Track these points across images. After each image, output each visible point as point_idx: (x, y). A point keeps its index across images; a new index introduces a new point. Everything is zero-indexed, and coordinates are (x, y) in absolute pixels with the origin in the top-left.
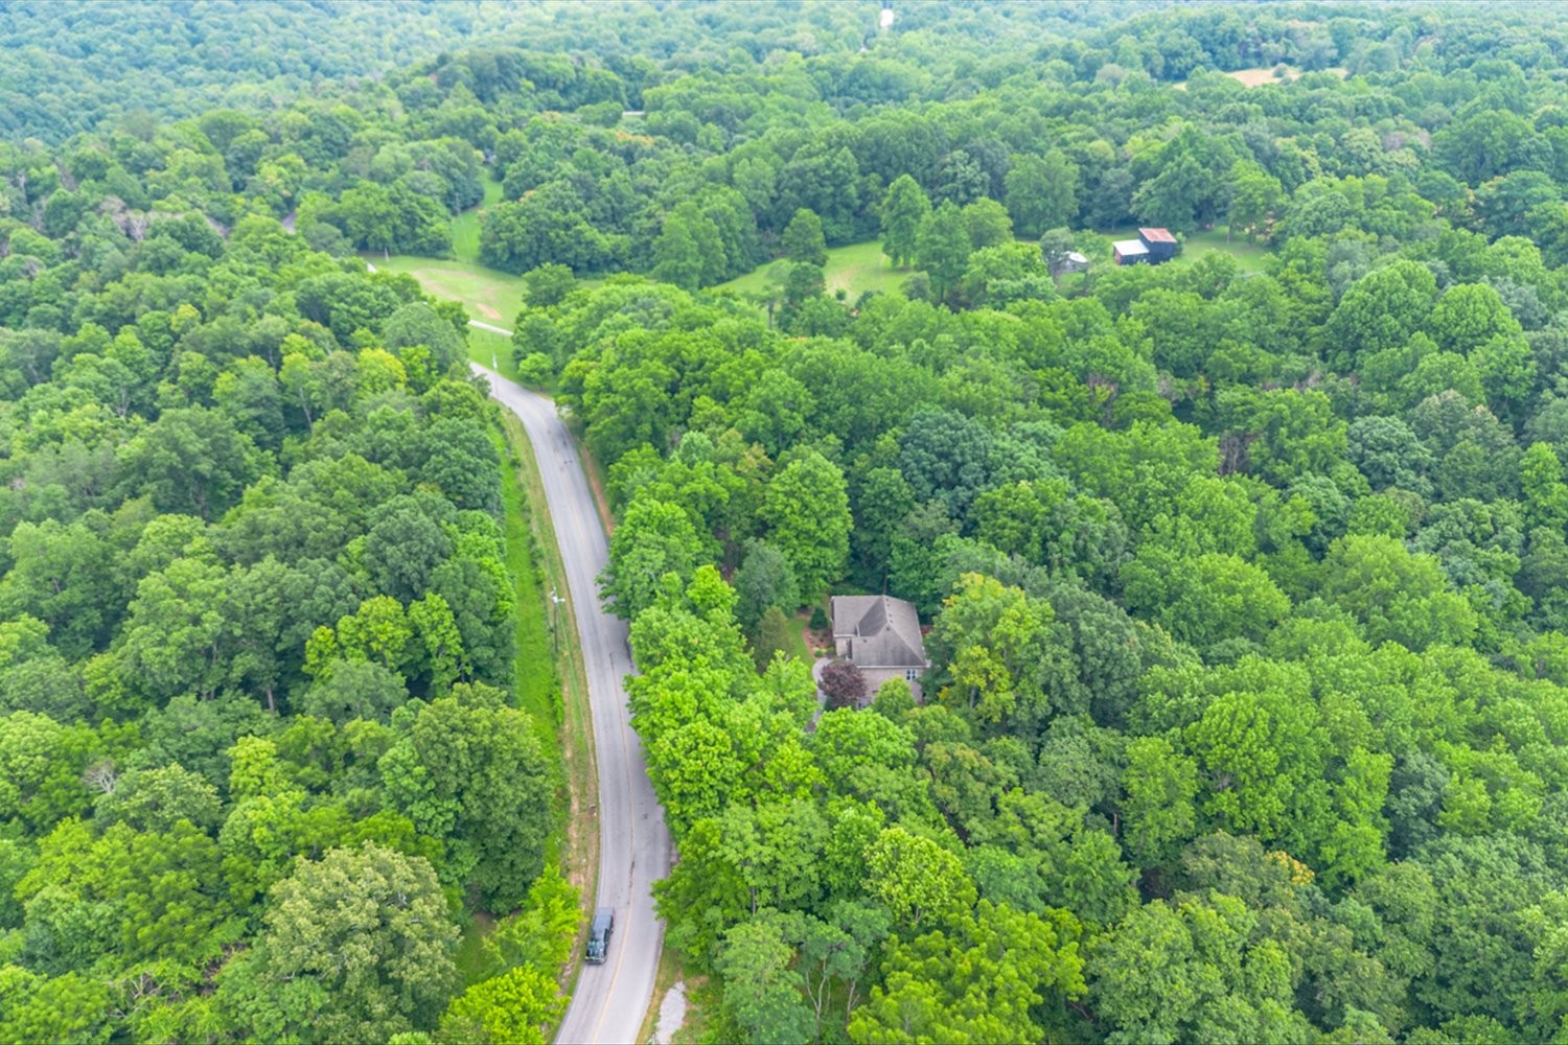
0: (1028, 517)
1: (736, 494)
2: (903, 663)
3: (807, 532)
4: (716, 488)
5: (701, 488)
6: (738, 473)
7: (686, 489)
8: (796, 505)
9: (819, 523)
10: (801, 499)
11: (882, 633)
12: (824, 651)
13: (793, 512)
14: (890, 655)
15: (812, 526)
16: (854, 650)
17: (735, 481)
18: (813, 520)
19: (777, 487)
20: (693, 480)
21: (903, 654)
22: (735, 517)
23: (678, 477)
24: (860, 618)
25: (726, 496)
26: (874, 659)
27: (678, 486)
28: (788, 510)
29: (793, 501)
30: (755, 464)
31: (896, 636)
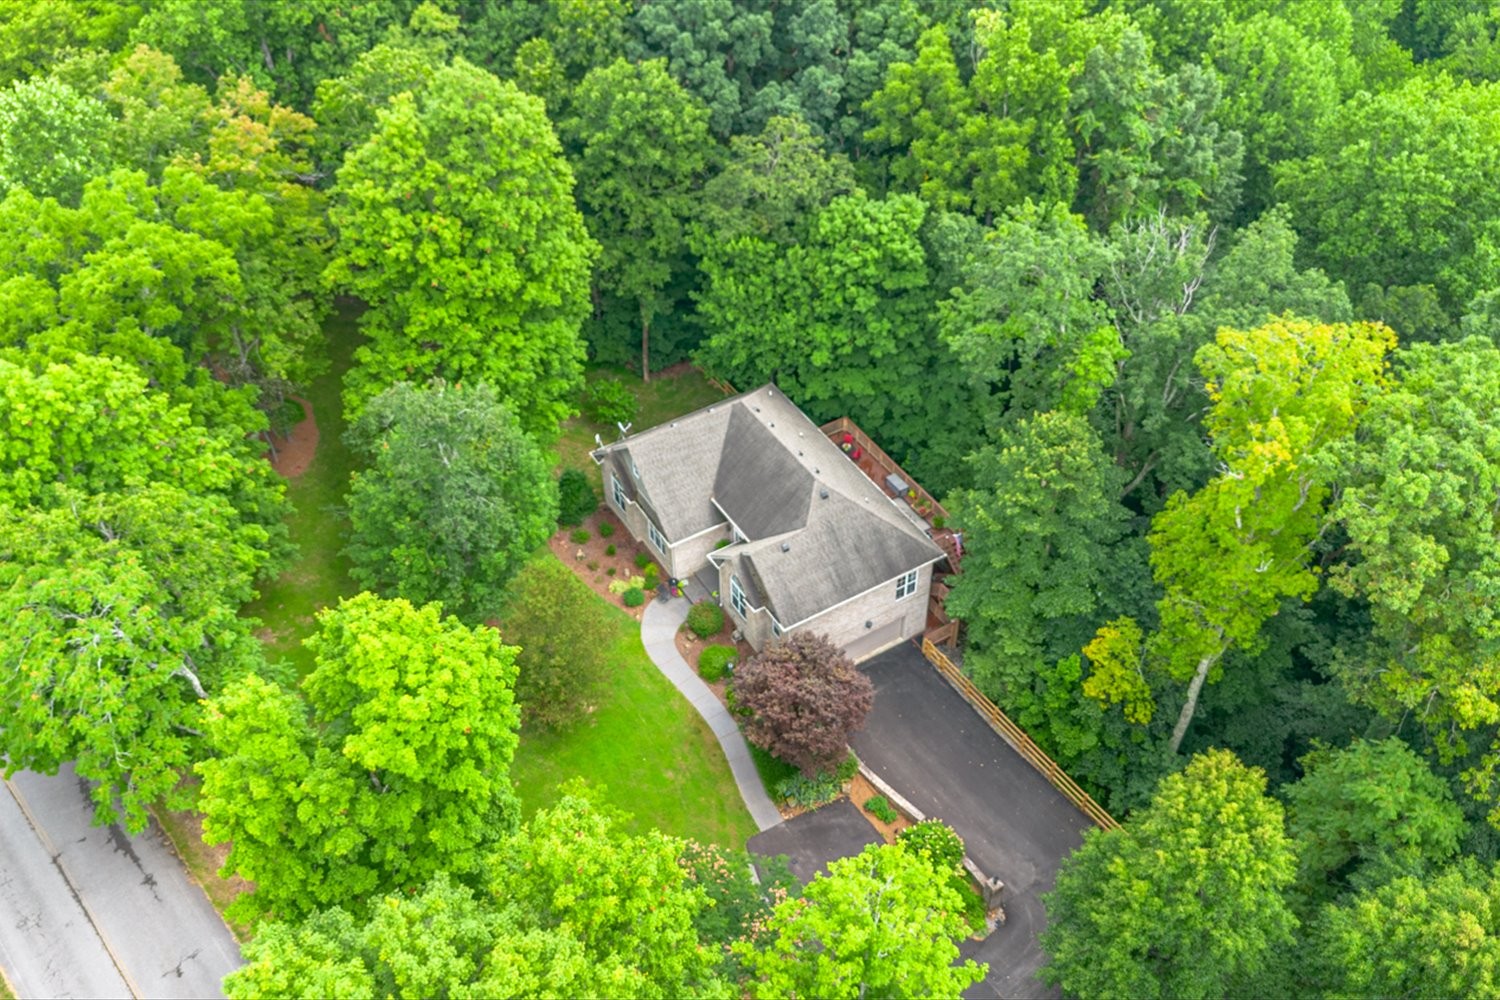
0: (1034, 103)
1: (249, 244)
2: (891, 571)
3: (499, 302)
4: (187, 247)
5: (141, 266)
6: (227, 181)
7: (89, 280)
8: (450, 232)
9: (522, 262)
10: (455, 211)
11: (815, 513)
12: (638, 582)
13: (441, 254)
14: (855, 564)
15: (509, 278)
16: (769, 583)
17: (236, 208)
18: (506, 260)
19: (366, 190)
20: (96, 242)
21: (881, 544)
22: (265, 311)
23: (43, 246)
24: (709, 480)
25: (223, 262)
26: (825, 588)
27: (51, 274)
28: (428, 251)
29: (437, 222)
30: (263, 138)
31: (850, 506)
